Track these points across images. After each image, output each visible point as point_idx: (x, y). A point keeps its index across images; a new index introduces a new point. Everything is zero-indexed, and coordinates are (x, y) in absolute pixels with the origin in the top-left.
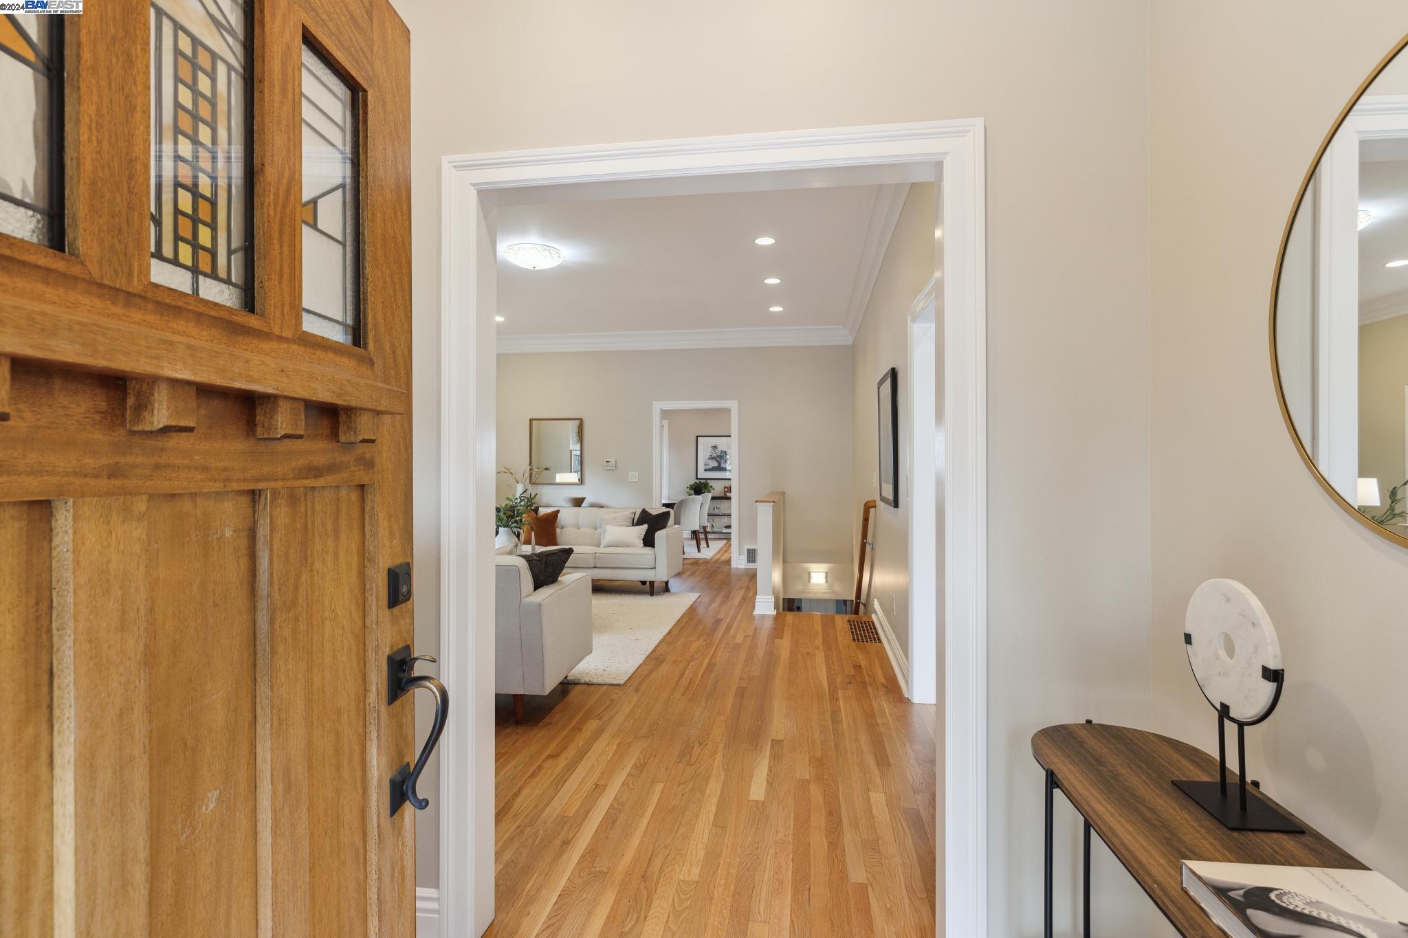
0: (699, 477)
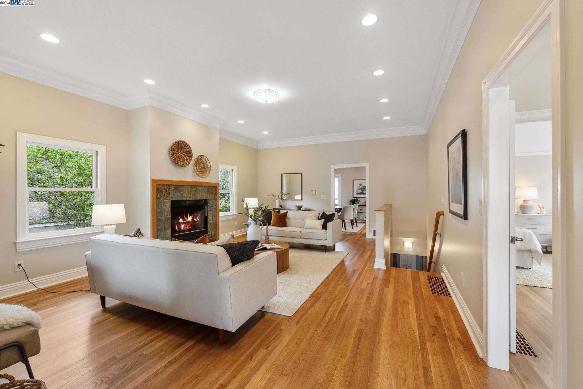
0: (354, 197)
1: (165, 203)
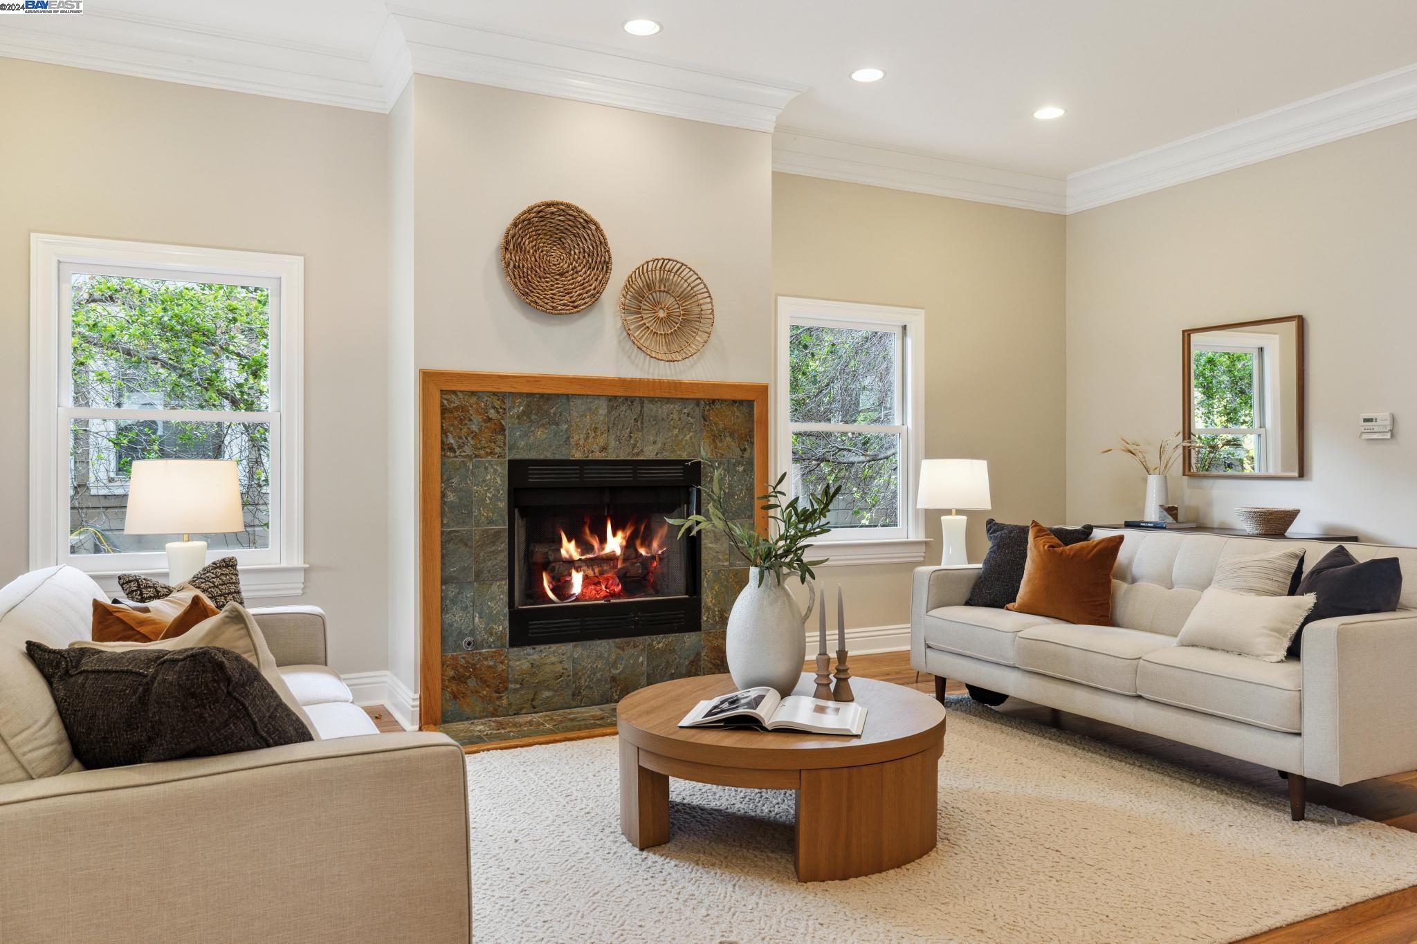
1: (482, 469)
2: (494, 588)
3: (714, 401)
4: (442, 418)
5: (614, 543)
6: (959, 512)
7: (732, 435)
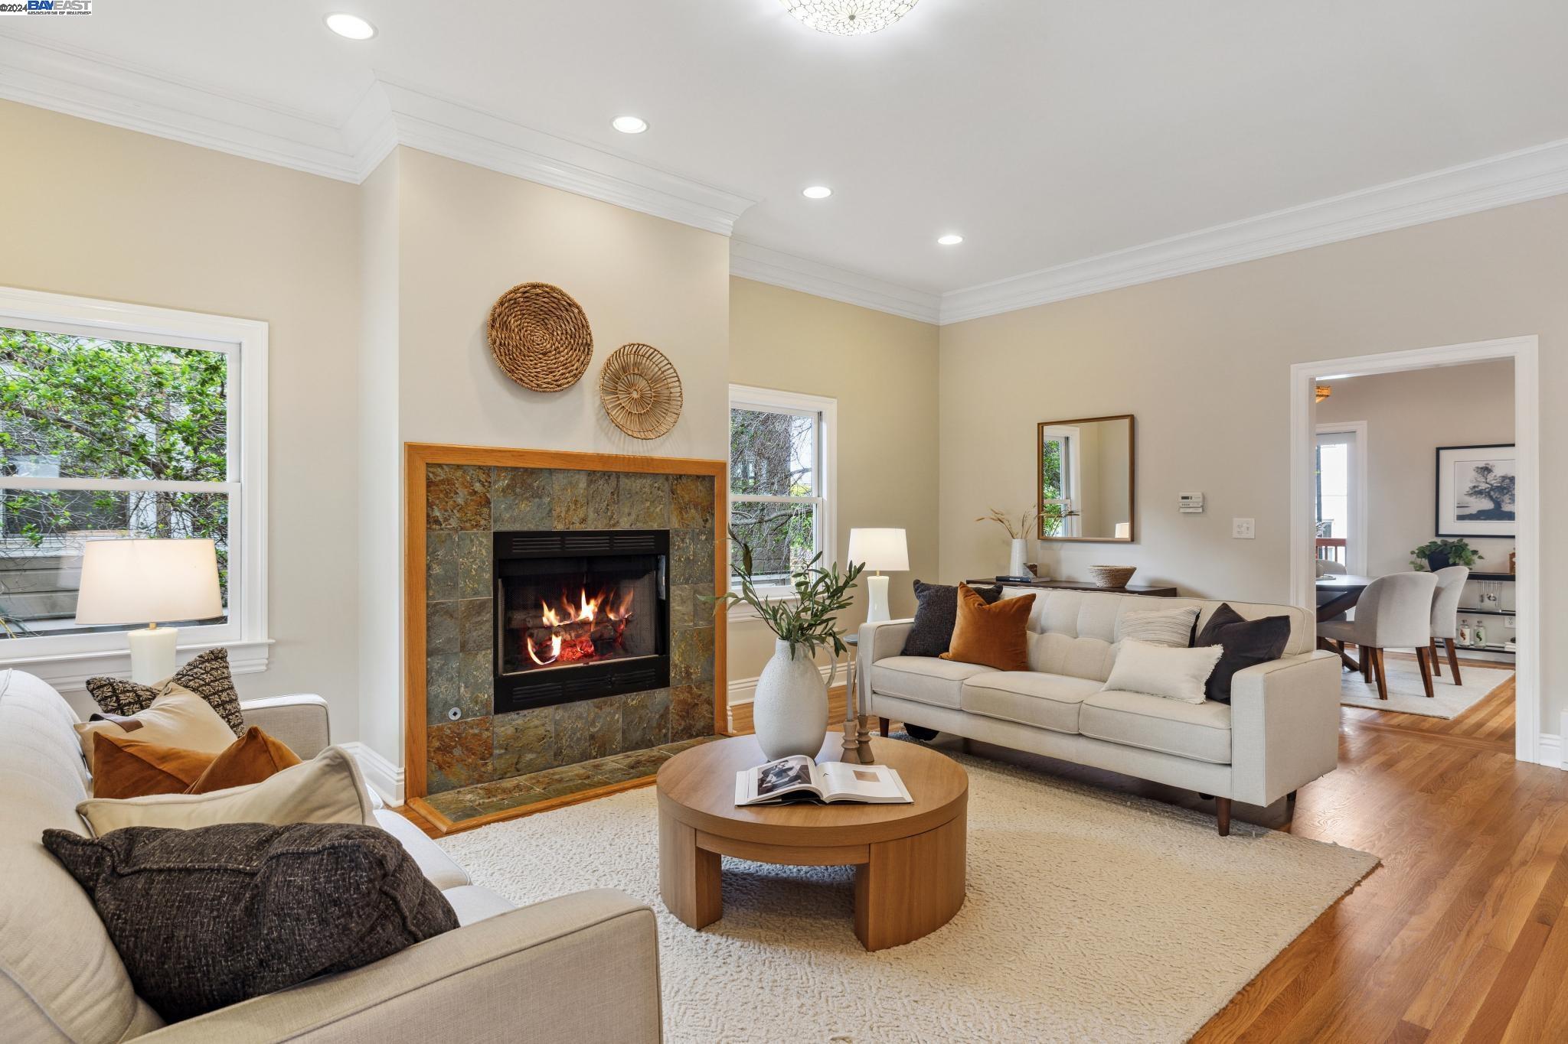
0: (1441, 532)
2: (480, 657)
3: (681, 476)
4: (428, 491)
5: (588, 611)
6: (882, 573)
7: (696, 507)
